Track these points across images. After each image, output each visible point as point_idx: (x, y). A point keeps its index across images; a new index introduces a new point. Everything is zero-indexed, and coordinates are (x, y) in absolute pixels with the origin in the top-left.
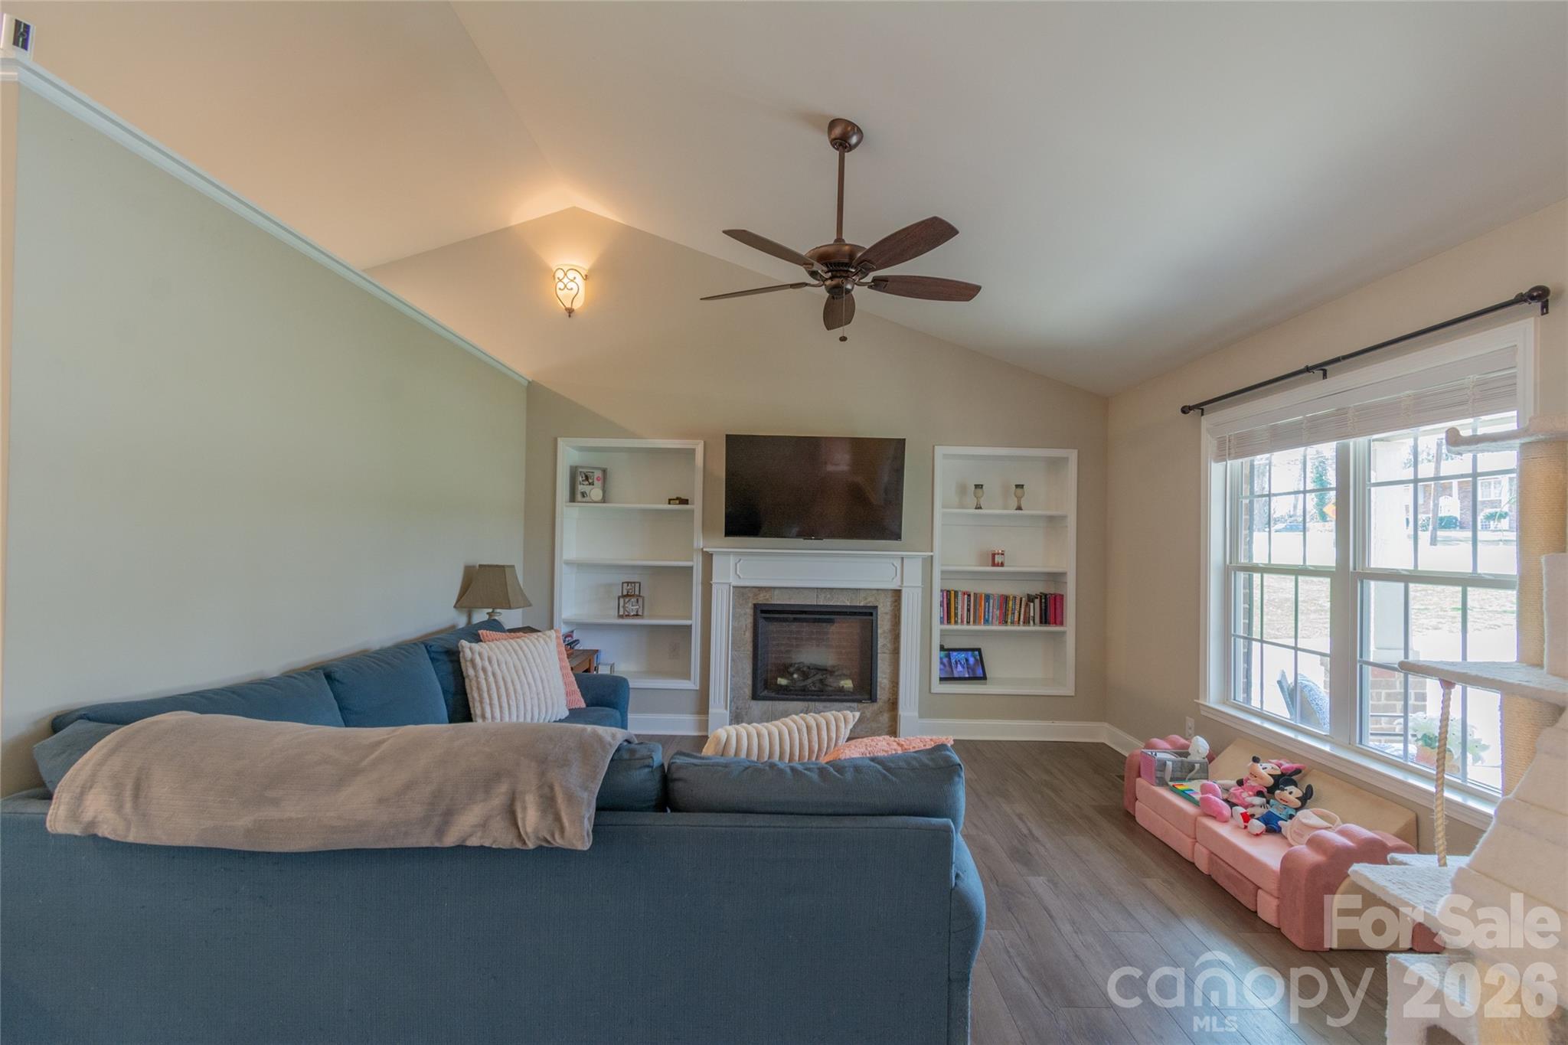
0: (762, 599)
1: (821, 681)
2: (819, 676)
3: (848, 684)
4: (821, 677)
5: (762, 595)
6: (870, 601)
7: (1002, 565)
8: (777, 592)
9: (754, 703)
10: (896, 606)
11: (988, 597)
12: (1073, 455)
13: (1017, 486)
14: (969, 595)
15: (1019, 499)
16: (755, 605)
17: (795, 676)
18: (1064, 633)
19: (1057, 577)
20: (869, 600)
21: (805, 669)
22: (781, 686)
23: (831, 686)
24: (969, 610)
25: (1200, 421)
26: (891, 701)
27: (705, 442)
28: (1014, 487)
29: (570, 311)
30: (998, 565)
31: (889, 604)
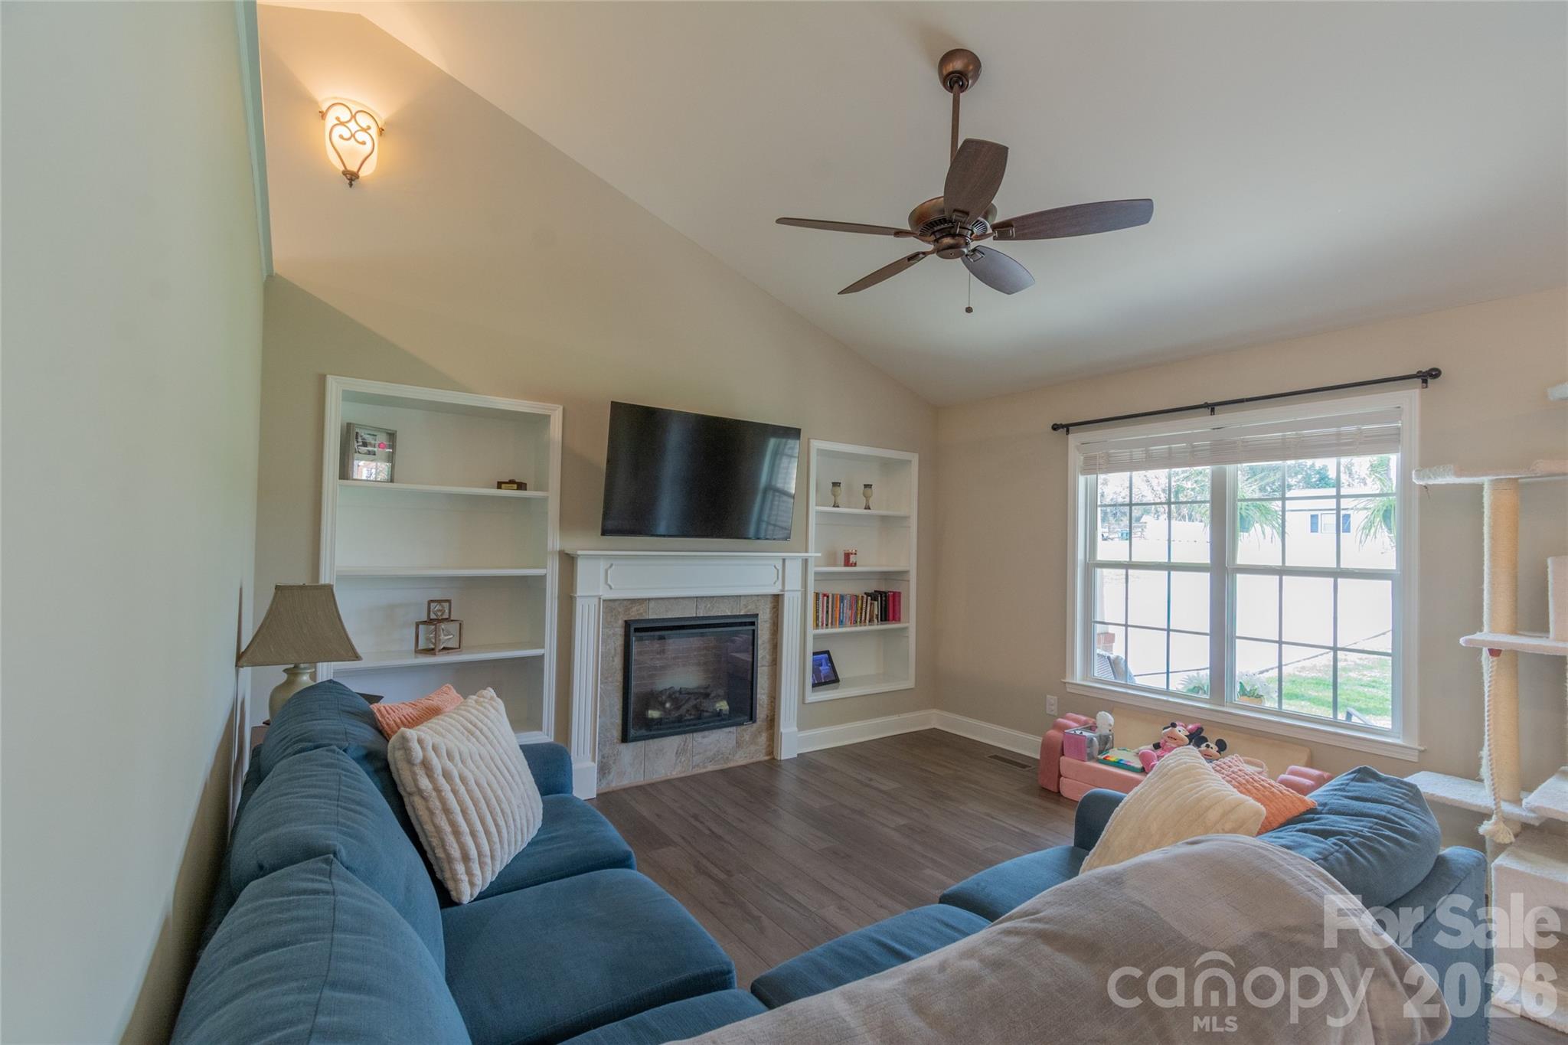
0: (634, 614)
1: (695, 707)
2: (692, 702)
3: (723, 706)
4: (695, 702)
5: (634, 609)
6: (751, 609)
7: (855, 565)
8: (652, 604)
9: (624, 746)
10: (774, 613)
11: (842, 598)
12: (914, 458)
13: (866, 486)
14: (828, 597)
15: (867, 497)
16: (626, 622)
17: (668, 705)
18: (905, 629)
19: (899, 576)
20: (749, 607)
21: (677, 695)
22: (653, 720)
23: (707, 711)
24: (827, 612)
25: (1067, 440)
26: (769, 719)
27: (564, 409)
28: (863, 487)
29: (352, 177)
30: (851, 565)
31: (768, 610)
